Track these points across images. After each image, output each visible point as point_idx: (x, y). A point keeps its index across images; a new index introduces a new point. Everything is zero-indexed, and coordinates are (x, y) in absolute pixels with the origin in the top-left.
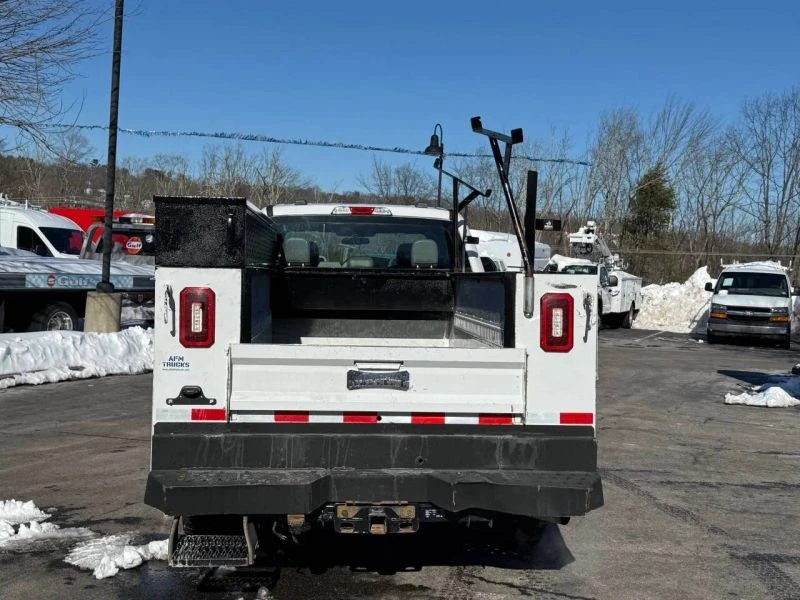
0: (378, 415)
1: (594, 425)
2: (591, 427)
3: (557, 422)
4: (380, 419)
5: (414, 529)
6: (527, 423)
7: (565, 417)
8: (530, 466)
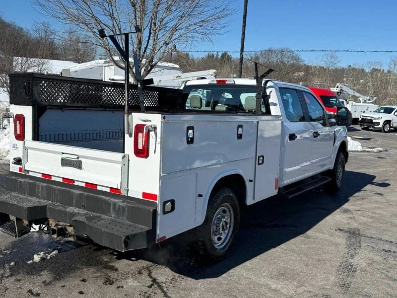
0: (73, 181)
1: (157, 202)
2: (156, 203)
3: (141, 197)
4: (74, 182)
5: (74, 239)
6: (129, 195)
7: (145, 195)
8: (124, 218)
